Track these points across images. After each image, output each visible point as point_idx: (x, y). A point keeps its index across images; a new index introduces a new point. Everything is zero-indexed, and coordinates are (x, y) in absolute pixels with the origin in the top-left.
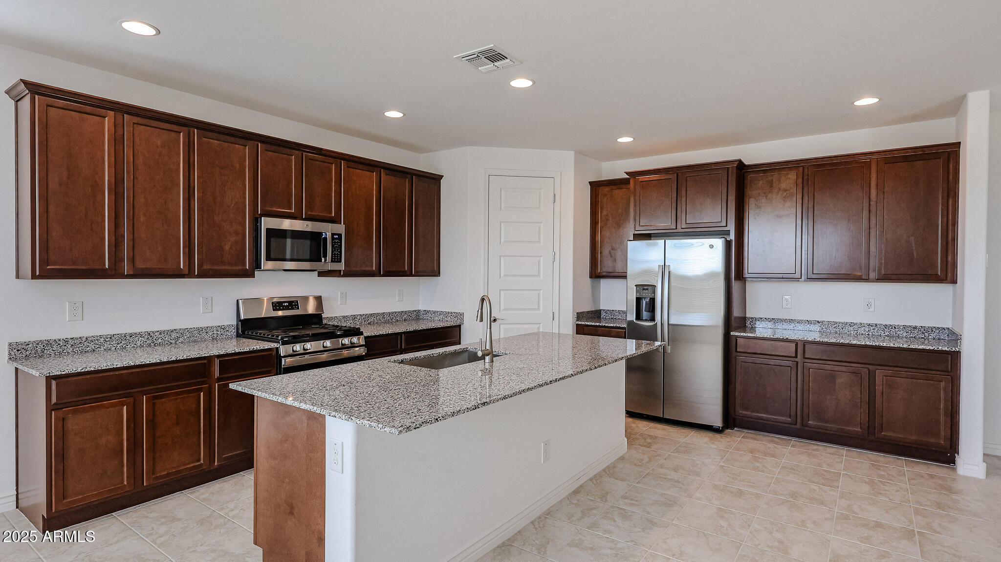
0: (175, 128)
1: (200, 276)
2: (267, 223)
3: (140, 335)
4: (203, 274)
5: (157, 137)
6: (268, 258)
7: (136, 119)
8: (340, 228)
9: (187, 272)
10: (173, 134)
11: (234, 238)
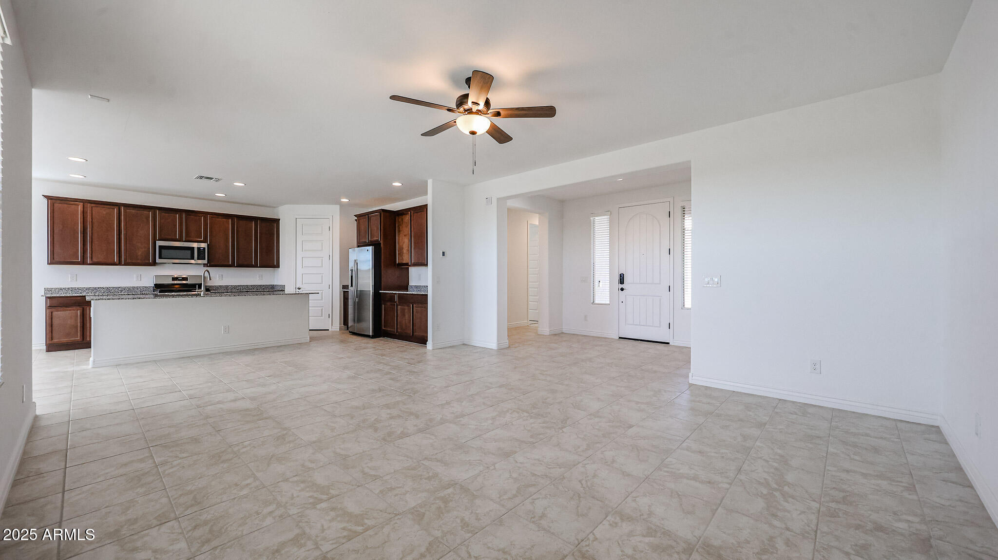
0: (112, 207)
1: (125, 265)
2: (159, 243)
3: (103, 288)
4: (126, 264)
5: (104, 211)
6: (160, 257)
7: (93, 205)
8: (203, 245)
9: (118, 263)
10: (111, 209)
11: (143, 250)
